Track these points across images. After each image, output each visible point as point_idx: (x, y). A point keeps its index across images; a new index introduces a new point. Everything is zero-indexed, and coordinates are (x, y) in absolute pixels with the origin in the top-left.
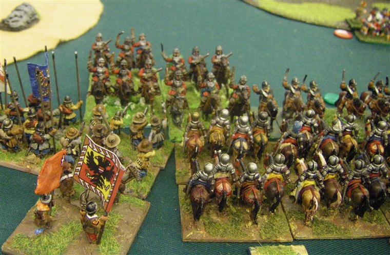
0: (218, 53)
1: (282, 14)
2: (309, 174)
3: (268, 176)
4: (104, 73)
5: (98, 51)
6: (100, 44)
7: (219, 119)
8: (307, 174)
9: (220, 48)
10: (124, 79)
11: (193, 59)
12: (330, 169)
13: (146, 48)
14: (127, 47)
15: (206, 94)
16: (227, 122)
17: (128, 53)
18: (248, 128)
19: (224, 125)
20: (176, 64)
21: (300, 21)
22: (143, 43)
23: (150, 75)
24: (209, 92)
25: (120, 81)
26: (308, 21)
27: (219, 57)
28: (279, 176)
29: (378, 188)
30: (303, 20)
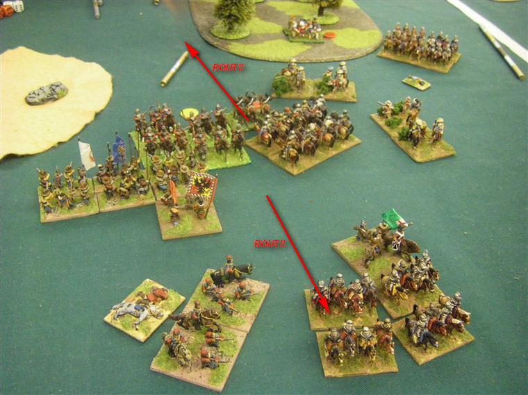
0: (217, 109)
1: (250, 56)
4: (153, 136)
5: (138, 121)
6: (139, 116)
9: (218, 106)
10: (166, 138)
11: (202, 116)
13: (169, 113)
14: (157, 115)
15: (218, 138)
17: (158, 119)
20: (193, 121)
21: (265, 61)
22: (166, 110)
23: (181, 132)
24: (220, 137)
25: (163, 139)
26: (271, 60)
27: (219, 111)
30: (267, 59)
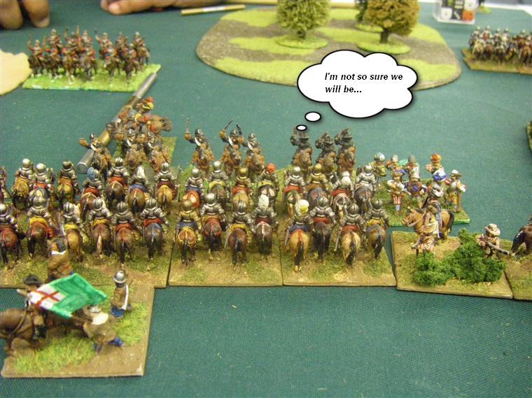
2: (66, 216)
3: (31, 220)
7: (20, 169)
8: (65, 217)
12: (94, 212)
16: (28, 172)
18: (44, 176)
19: (26, 176)
28: (41, 219)
29: (149, 233)
